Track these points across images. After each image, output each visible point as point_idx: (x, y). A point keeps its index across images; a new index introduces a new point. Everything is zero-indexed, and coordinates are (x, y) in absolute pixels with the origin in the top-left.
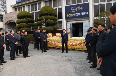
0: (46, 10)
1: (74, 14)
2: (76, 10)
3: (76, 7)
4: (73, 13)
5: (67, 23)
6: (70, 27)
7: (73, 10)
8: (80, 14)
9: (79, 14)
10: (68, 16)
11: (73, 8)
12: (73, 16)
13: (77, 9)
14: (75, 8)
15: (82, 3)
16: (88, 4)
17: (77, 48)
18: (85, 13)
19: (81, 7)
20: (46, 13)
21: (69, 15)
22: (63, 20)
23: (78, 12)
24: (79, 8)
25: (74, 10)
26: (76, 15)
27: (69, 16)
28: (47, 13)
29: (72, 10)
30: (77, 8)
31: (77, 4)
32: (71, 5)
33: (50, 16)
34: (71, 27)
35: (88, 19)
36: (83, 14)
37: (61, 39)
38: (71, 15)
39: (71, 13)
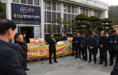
1: (25, 16)
2: (26, 11)
3: (27, 8)
4: (23, 14)
6: (17, 31)
7: (23, 10)
8: (32, 16)
9: (30, 17)
10: (15, 16)
11: (23, 8)
12: (23, 17)
13: (28, 11)
14: (26, 9)
15: (33, 5)
16: (40, 8)
17: (59, 55)
18: (36, 17)
19: (33, 9)
21: (17, 15)
23: (29, 14)
24: (30, 10)
25: (24, 11)
26: (26, 17)
27: (17, 17)
29: (21, 10)
31: (27, 4)
32: (20, 3)
36: (35, 18)
37: (39, 46)
38: (20, 15)
39: (20, 13)
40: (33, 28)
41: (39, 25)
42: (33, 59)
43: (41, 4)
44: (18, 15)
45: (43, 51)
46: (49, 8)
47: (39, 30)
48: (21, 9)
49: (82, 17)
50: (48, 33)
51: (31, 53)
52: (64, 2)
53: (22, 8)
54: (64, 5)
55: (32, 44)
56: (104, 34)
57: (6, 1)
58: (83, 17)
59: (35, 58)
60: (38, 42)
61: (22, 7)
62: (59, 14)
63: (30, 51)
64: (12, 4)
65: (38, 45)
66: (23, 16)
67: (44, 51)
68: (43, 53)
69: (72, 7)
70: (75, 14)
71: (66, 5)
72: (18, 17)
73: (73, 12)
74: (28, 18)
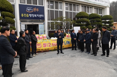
1: (30, 15)
2: (32, 11)
3: (32, 8)
4: (29, 13)
5: (20, 24)
7: (29, 10)
8: (37, 15)
9: (35, 16)
10: (22, 15)
11: (29, 8)
13: (33, 11)
15: (38, 5)
16: (43, 7)
18: (41, 16)
19: (37, 9)
21: (24, 15)
22: (16, 20)
23: (34, 13)
24: (35, 9)
25: (30, 11)
26: (32, 16)
27: (24, 16)
29: (28, 10)
31: (32, 5)
32: (26, 4)
37: (43, 41)
38: (27, 15)
39: (27, 13)
40: (38, 25)
41: (43, 23)
43: (44, 4)
44: (25, 14)
45: (46, 44)
46: (52, 7)
47: (43, 27)
48: (27, 9)
49: (81, 15)
50: (51, 29)
52: (65, 1)
53: (28, 8)
54: (66, 3)
56: (95, 31)
57: (14, 3)
58: (83, 15)
59: (39, 50)
60: (42, 37)
62: (61, 12)
64: (19, 5)
65: (41, 39)
66: (29, 15)
69: (73, 5)
70: (76, 12)
71: (68, 4)
73: (74, 10)
74: (33, 17)
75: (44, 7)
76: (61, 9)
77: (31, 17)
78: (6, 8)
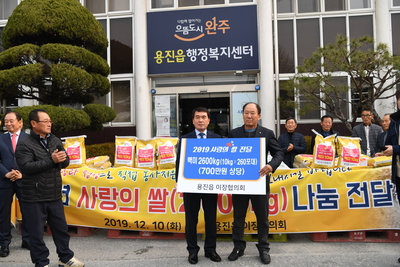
0: (48, 12)
1: (192, 53)
2: (199, 33)
3: (199, 21)
4: (185, 46)
5: (153, 94)
6: (168, 114)
7: (186, 31)
8: (220, 51)
9: (214, 53)
10: (159, 57)
11: (187, 25)
12: (187, 59)
13: (205, 32)
14: (196, 25)
15: (227, 4)
18: (239, 51)
19: (224, 22)
20: (47, 25)
21: (164, 54)
22: (134, 78)
23: (208, 42)
24: (211, 26)
25: (192, 34)
26: (199, 58)
27: (164, 60)
28: (51, 25)
29: (181, 34)
30: (205, 27)
31: (202, 6)
32: (176, 7)
33: (72, 49)
34: (173, 113)
35: (251, 80)
36: (232, 56)
37: (149, 172)
38: (176, 54)
39: (177, 46)
42: (117, 227)
44: (168, 52)
45: (166, 193)
48: (178, 28)
51: (111, 200)
53: (183, 25)
55: (122, 162)
57: (130, 11)
59: (125, 223)
61: (182, 22)
62: (364, 22)
63: (108, 190)
64: (149, 15)
65: (145, 165)
66: (185, 53)
67: (169, 197)
68: (164, 203)
72: (171, 59)
74: (204, 59)
75: (255, 6)
76: (366, 6)
77: (193, 59)
78: (59, 28)
